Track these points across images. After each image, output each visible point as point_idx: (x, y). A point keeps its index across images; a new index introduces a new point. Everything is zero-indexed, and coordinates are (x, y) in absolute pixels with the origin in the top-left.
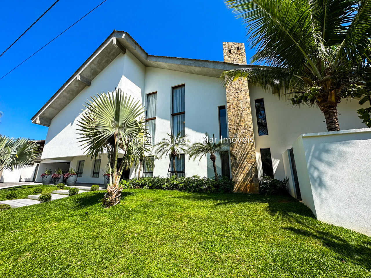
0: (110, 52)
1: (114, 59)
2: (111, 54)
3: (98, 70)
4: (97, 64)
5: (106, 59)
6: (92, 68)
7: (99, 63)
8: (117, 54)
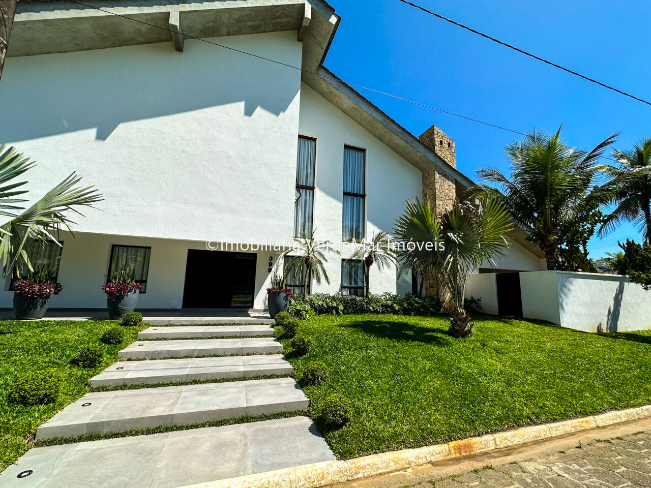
0: (276, 18)
1: (269, 32)
2: (274, 21)
3: (224, 30)
4: (235, 20)
5: (258, 23)
6: (219, 18)
7: (239, 20)
8: (282, 28)
